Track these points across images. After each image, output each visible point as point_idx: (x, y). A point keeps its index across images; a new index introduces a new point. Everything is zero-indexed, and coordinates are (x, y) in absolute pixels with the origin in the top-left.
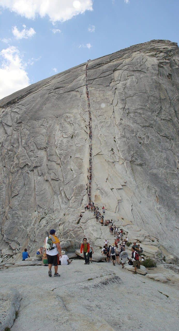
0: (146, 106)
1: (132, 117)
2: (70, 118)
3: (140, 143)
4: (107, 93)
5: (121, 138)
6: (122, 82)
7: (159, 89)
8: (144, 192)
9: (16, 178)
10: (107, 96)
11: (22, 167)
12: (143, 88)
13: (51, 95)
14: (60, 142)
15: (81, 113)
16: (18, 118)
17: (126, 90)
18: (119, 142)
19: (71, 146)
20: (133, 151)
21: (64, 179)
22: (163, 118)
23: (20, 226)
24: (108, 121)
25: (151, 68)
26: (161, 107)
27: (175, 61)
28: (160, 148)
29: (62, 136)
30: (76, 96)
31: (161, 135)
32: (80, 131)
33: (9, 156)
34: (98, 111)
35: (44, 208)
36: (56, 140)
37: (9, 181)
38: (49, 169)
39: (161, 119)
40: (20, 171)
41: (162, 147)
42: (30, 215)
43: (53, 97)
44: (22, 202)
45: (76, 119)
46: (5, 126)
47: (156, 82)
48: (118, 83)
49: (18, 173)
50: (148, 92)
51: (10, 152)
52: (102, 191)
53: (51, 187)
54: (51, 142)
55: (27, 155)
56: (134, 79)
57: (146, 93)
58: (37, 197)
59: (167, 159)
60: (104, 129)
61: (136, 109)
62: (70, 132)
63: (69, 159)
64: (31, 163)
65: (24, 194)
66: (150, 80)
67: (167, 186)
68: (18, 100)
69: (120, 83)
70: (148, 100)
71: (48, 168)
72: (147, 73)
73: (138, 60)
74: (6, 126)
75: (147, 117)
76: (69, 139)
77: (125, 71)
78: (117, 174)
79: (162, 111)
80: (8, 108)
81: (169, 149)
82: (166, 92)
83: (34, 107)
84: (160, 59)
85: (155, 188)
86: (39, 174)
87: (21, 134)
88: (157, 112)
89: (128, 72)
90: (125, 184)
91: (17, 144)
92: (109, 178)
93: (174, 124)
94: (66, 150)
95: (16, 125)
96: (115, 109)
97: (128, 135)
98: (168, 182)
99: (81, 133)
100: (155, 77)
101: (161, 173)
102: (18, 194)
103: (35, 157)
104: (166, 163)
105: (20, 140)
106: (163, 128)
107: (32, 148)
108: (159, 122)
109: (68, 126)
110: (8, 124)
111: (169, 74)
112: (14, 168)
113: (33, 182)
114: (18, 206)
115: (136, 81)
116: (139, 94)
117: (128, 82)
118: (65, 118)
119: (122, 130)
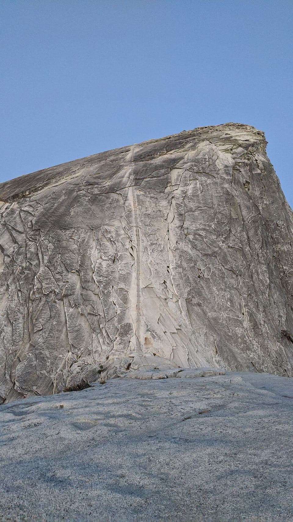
0: (210, 226)
1: (191, 240)
2: (110, 232)
3: (199, 277)
4: (160, 202)
5: (176, 268)
6: (182, 189)
7: (231, 204)
8: (202, 339)
9: (38, 308)
10: (161, 207)
11: (46, 294)
12: (210, 201)
13: (80, 193)
14: (97, 265)
15: (125, 228)
16: (34, 222)
17: (186, 201)
18: (173, 273)
19: (112, 272)
20: (190, 286)
21: (106, 315)
22: (231, 245)
23: (41, 371)
24: (160, 242)
25: (223, 172)
26: (230, 230)
27: (257, 162)
28: (223, 285)
29: (101, 258)
30: (118, 201)
31: (226, 268)
32: (125, 253)
33: (25, 277)
34: (148, 228)
35: (80, 348)
36: (93, 262)
37: (28, 311)
38: (85, 300)
39: (229, 247)
40: (44, 299)
41: (226, 284)
42: (61, 356)
43: (85, 197)
44: (49, 339)
45: (118, 235)
46: (13, 232)
47: (228, 193)
48: (176, 189)
49: (40, 302)
50: (216, 206)
51: (26, 272)
52: (154, 333)
53: (88, 323)
54: (86, 264)
55: (52, 277)
56: (198, 186)
57: (212, 208)
58: (69, 334)
59: (231, 300)
60: (155, 254)
61: (197, 230)
62: (110, 253)
63: (110, 289)
64: (59, 289)
65: (51, 329)
66: (220, 189)
67: (228, 335)
68: (30, 194)
69: (178, 190)
70: (214, 219)
71: (83, 298)
72: (217, 179)
73: (207, 157)
74: (15, 232)
75: (210, 242)
76: (110, 262)
77: (187, 172)
78: (170, 314)
79: (231, 235)
80: (15, 204)
81: (234, 287)
82: (239, 210)
83: (56, 208)
84: (236, 156)
85: (214, 335)
86: (70, 304)
87: (41, 248)
88: (224, 237)
89: (191, 173)
90: (179, 328)
91: (37, 261)
92: (161, 318)
93: (244, 255)
94: (106, 277)
95: (32, 233)
96: (170, 227)
97: (185, 265)
98: (230, 330)
99: (126, 256)
100: (227, 185)
101: (222, 318)
102: (43, 328)
103: (64, 282)
104: (229, 306)
105: (40, 255)
106: (229, 259)
107: (59, 269)
108: (226, 250)
109: (108, 244)
110: (17, 229)
111: (246, 181)
112: (34, 293)
113: (62, 315)
114: (42, 344)
115: (200, 188)
116: (204, 208)
117: (190, 189)
118: (104, 232)
119: (177, 258)
